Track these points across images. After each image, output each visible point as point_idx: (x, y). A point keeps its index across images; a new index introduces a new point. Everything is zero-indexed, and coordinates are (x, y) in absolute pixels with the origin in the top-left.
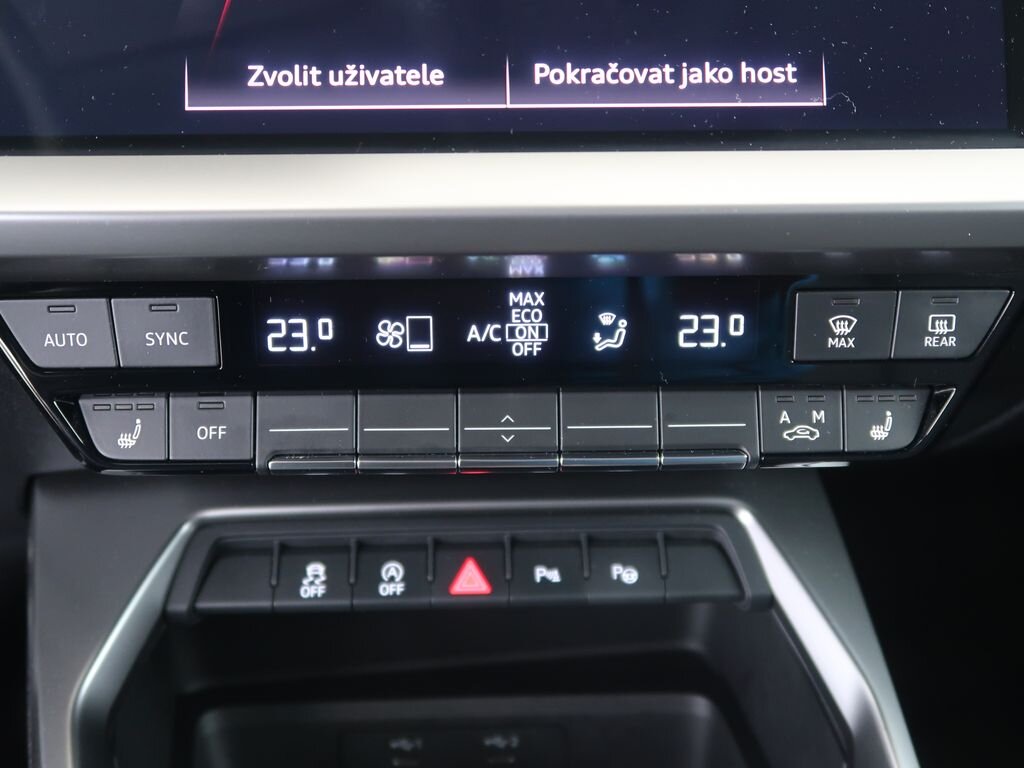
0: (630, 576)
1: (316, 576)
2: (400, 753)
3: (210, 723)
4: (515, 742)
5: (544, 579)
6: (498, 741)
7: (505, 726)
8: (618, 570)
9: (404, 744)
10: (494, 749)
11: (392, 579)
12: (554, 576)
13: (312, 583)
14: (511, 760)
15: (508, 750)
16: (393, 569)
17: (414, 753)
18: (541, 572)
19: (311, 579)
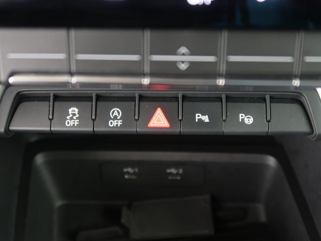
0: (249, 120)
1: (74, 115)
2: (128, 173)
3: (40, 159)
4: (181, 171)
5: (200, 120)
6: (173, 171)
7: (176, 164)
8: (242, 116)
9: (130, 170)
10: (171, 174)
11: (115, 118)
12: (206, 119)
13: (71, 118)
14: (179, 178)
15: (178, 174)
16: (116, 112)
17: (134, 173)
18: (198, 116)
19: (71, 116)
